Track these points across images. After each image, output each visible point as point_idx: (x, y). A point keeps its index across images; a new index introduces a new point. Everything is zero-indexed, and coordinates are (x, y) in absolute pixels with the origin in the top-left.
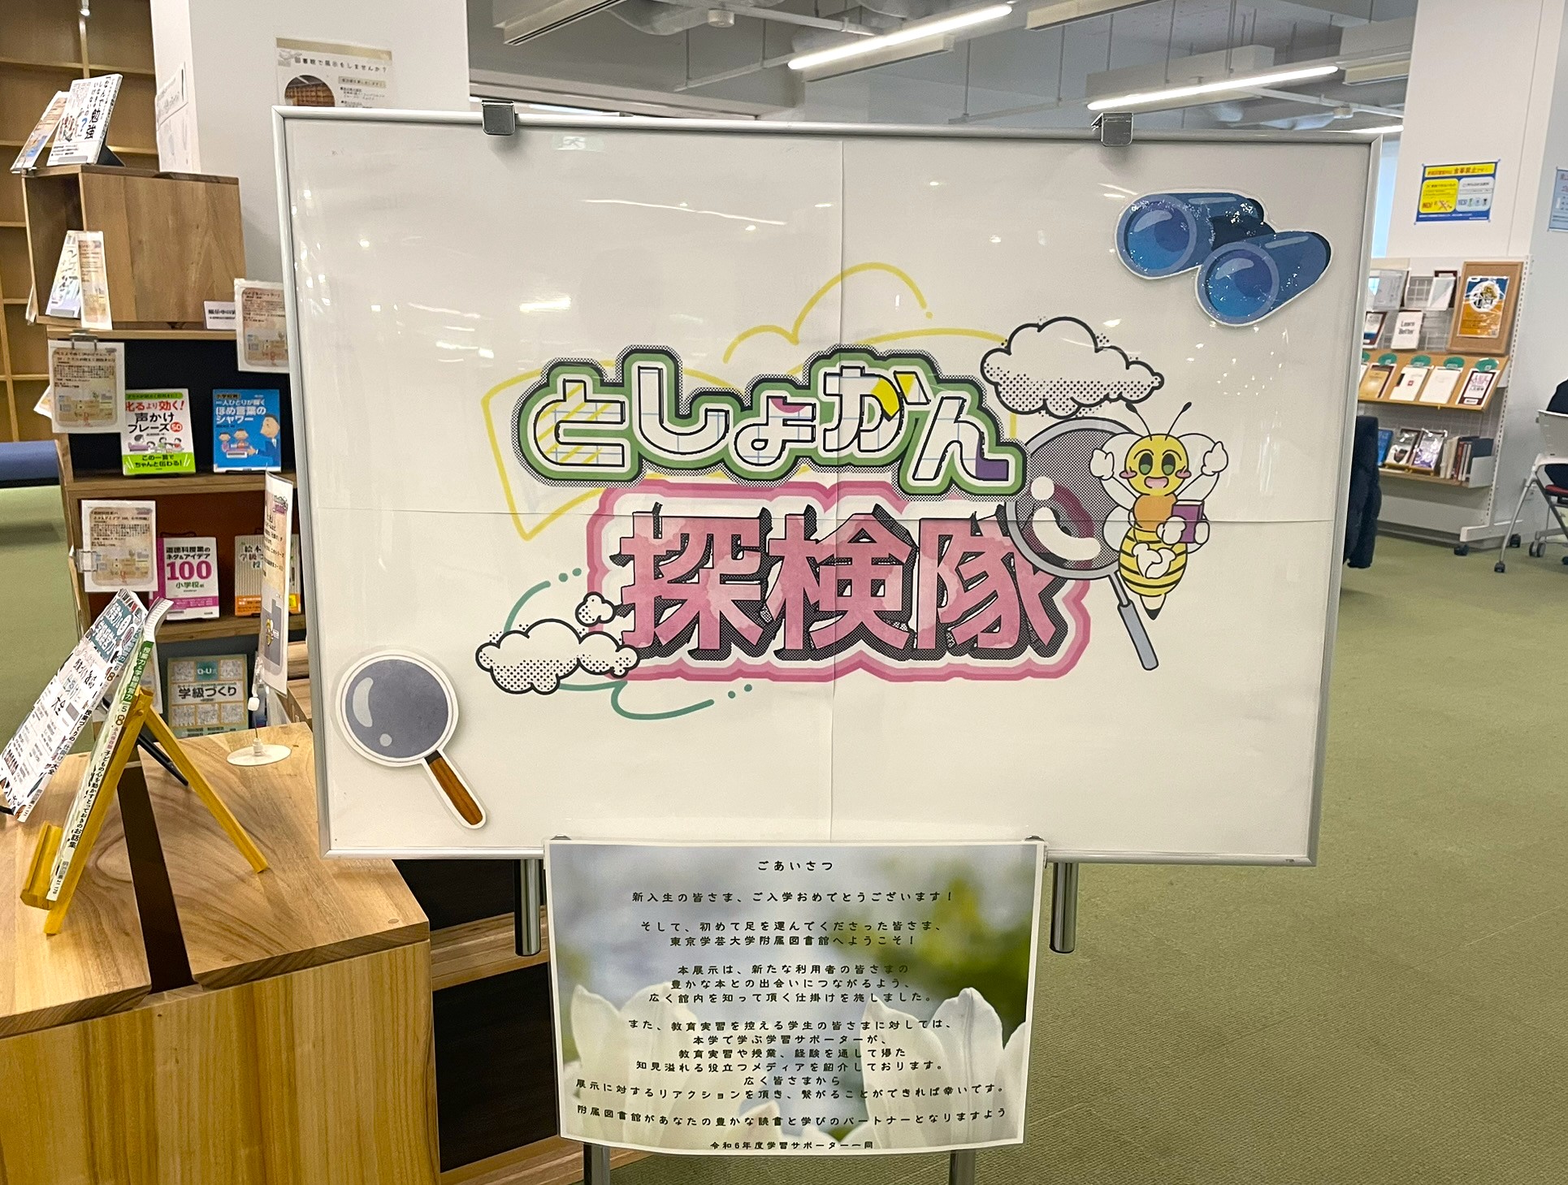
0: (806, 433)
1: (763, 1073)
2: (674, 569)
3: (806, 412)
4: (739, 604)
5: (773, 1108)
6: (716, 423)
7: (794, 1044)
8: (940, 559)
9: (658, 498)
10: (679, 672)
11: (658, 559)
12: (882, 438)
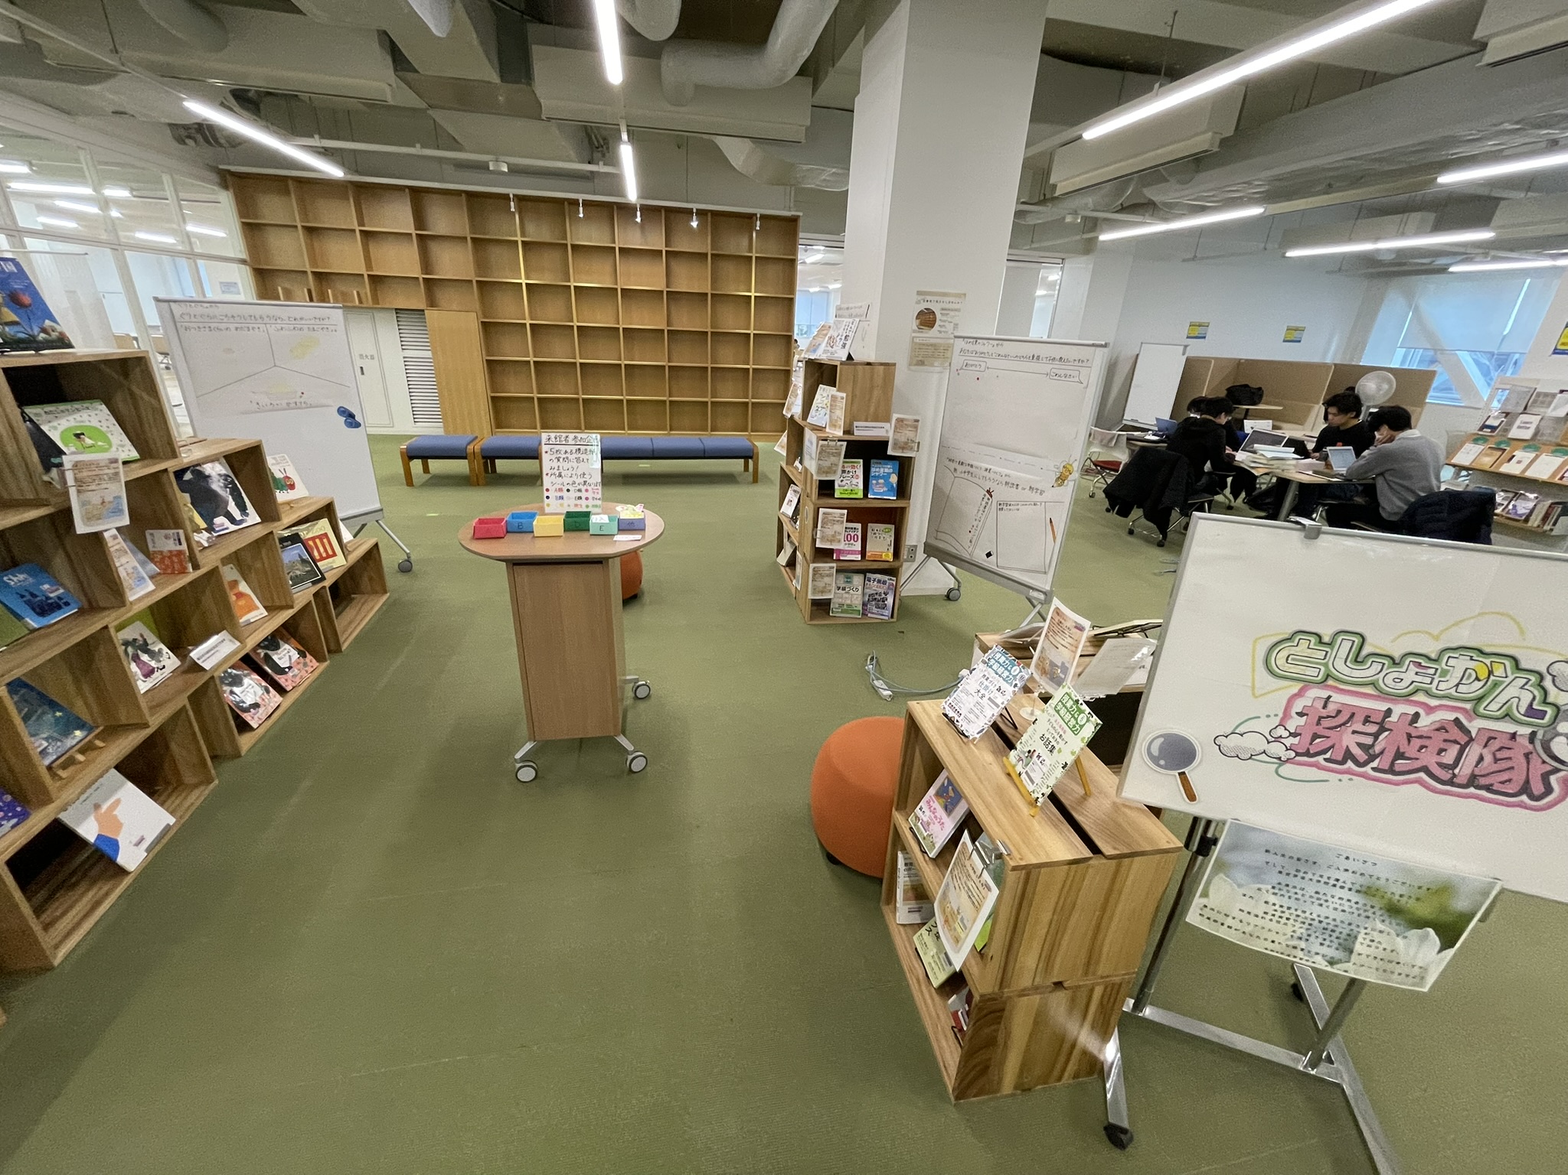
0: (1428, 680)
1: (1303, 930)
2: (1326, 723)
3: (1432, 671)
4: (1359, 745)
5: (1303, 944)
6: (1377, 667)
7: (1324, 925)
8: (1486, 746)
9: (1329, 693)
10: (1317, 766)
11: (1320, 718)
12: (1474, 688)
